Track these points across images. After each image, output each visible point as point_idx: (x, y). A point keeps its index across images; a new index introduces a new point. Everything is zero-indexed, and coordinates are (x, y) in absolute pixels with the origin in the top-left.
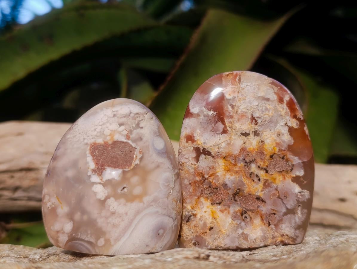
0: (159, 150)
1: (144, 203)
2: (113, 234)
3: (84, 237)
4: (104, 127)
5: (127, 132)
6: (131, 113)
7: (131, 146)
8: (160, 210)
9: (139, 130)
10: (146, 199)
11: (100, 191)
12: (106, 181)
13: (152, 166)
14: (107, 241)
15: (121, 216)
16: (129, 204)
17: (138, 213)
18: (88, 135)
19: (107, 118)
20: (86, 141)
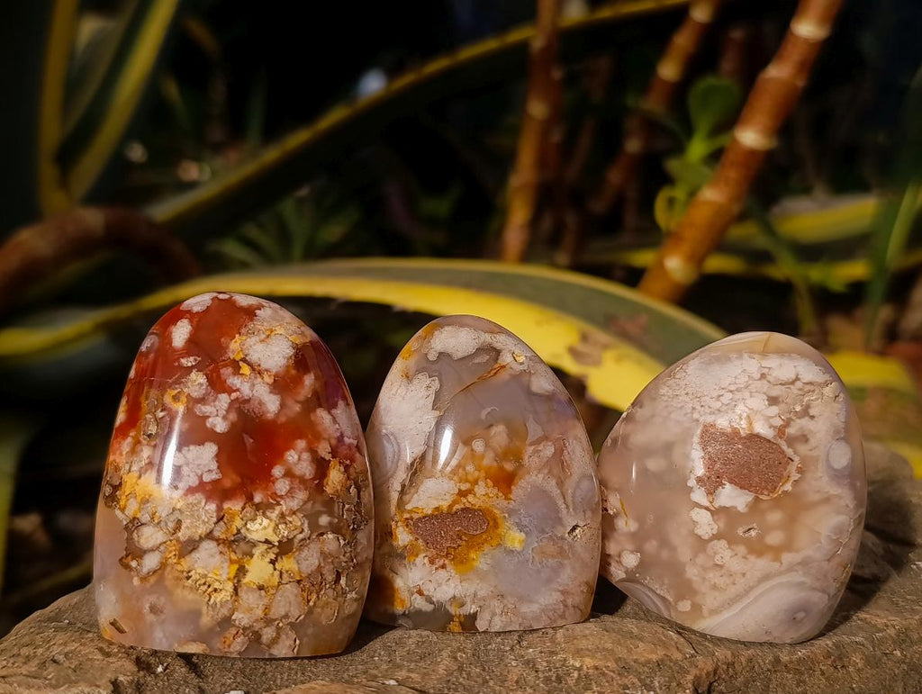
0: (835, 470)
1: (782, 563)
2: (710, 600)
3: (656, 586)
4: (738, 395)
5: (782, 423)
6: (797, 379)
7: (783, 452)
8: (808, 580)
9: (805, 422)
10: (787, 558)
11: (705, 524)
12: (720, 507)
13: (815, 497)
14: (697, 608)
15: (731, 575)
16: (752, 558)
17: (766, 577)
18: (702, 404)
19: (746, 379)
20: (696, 416)
